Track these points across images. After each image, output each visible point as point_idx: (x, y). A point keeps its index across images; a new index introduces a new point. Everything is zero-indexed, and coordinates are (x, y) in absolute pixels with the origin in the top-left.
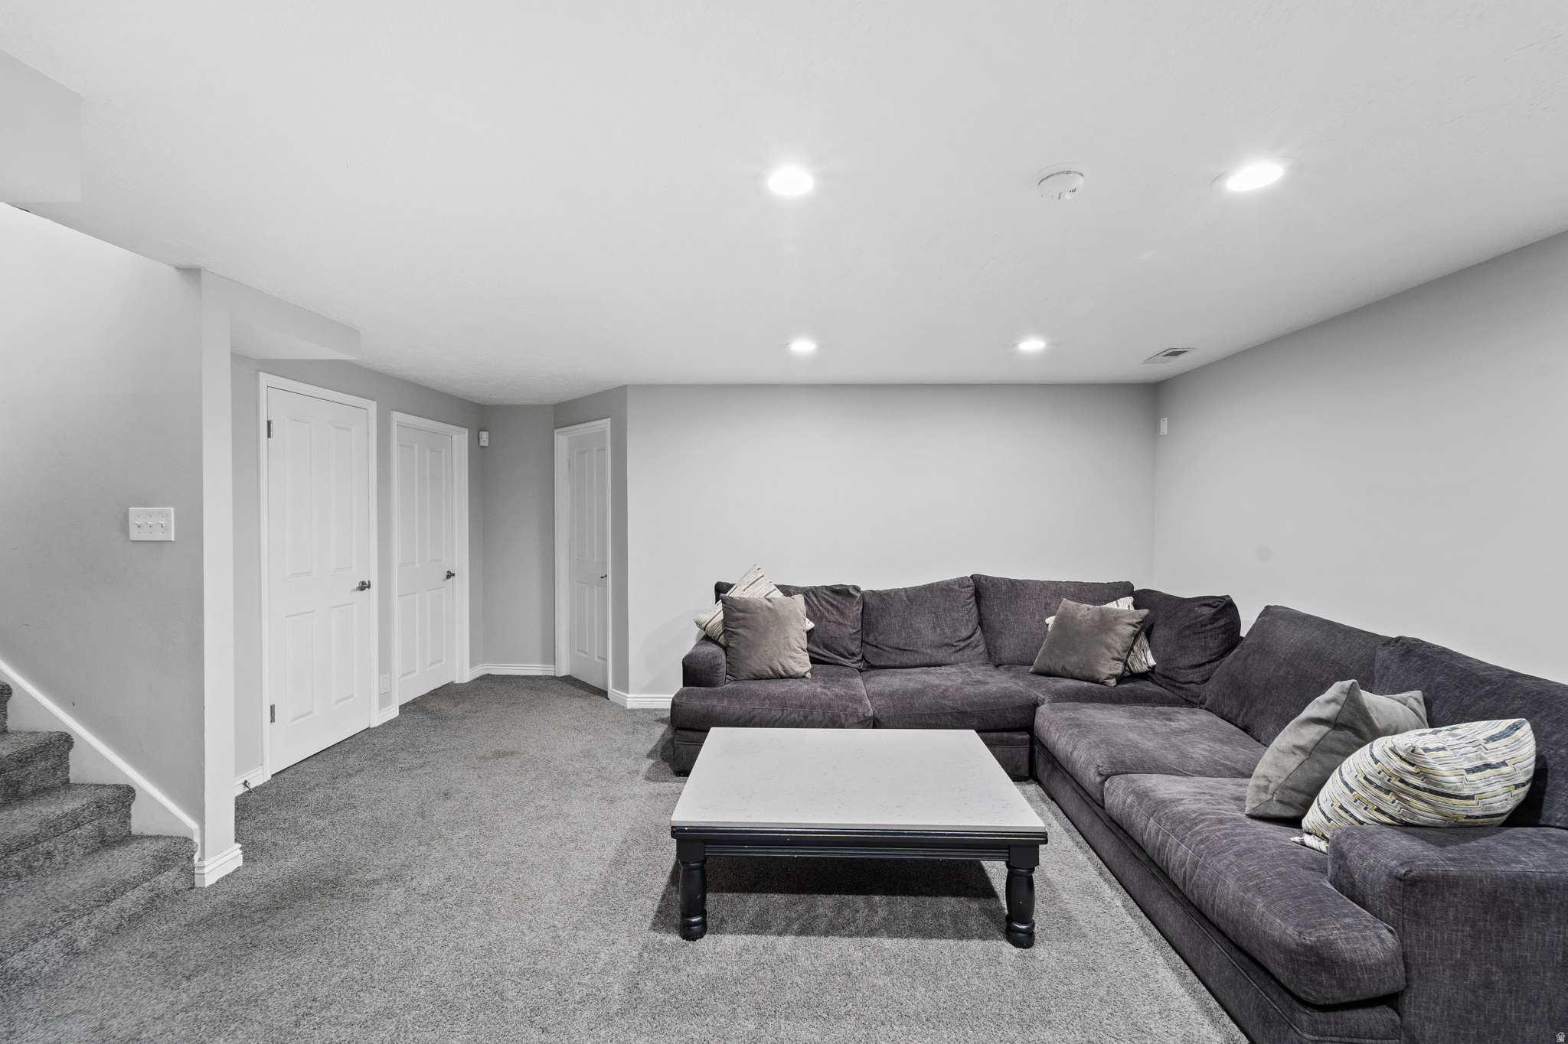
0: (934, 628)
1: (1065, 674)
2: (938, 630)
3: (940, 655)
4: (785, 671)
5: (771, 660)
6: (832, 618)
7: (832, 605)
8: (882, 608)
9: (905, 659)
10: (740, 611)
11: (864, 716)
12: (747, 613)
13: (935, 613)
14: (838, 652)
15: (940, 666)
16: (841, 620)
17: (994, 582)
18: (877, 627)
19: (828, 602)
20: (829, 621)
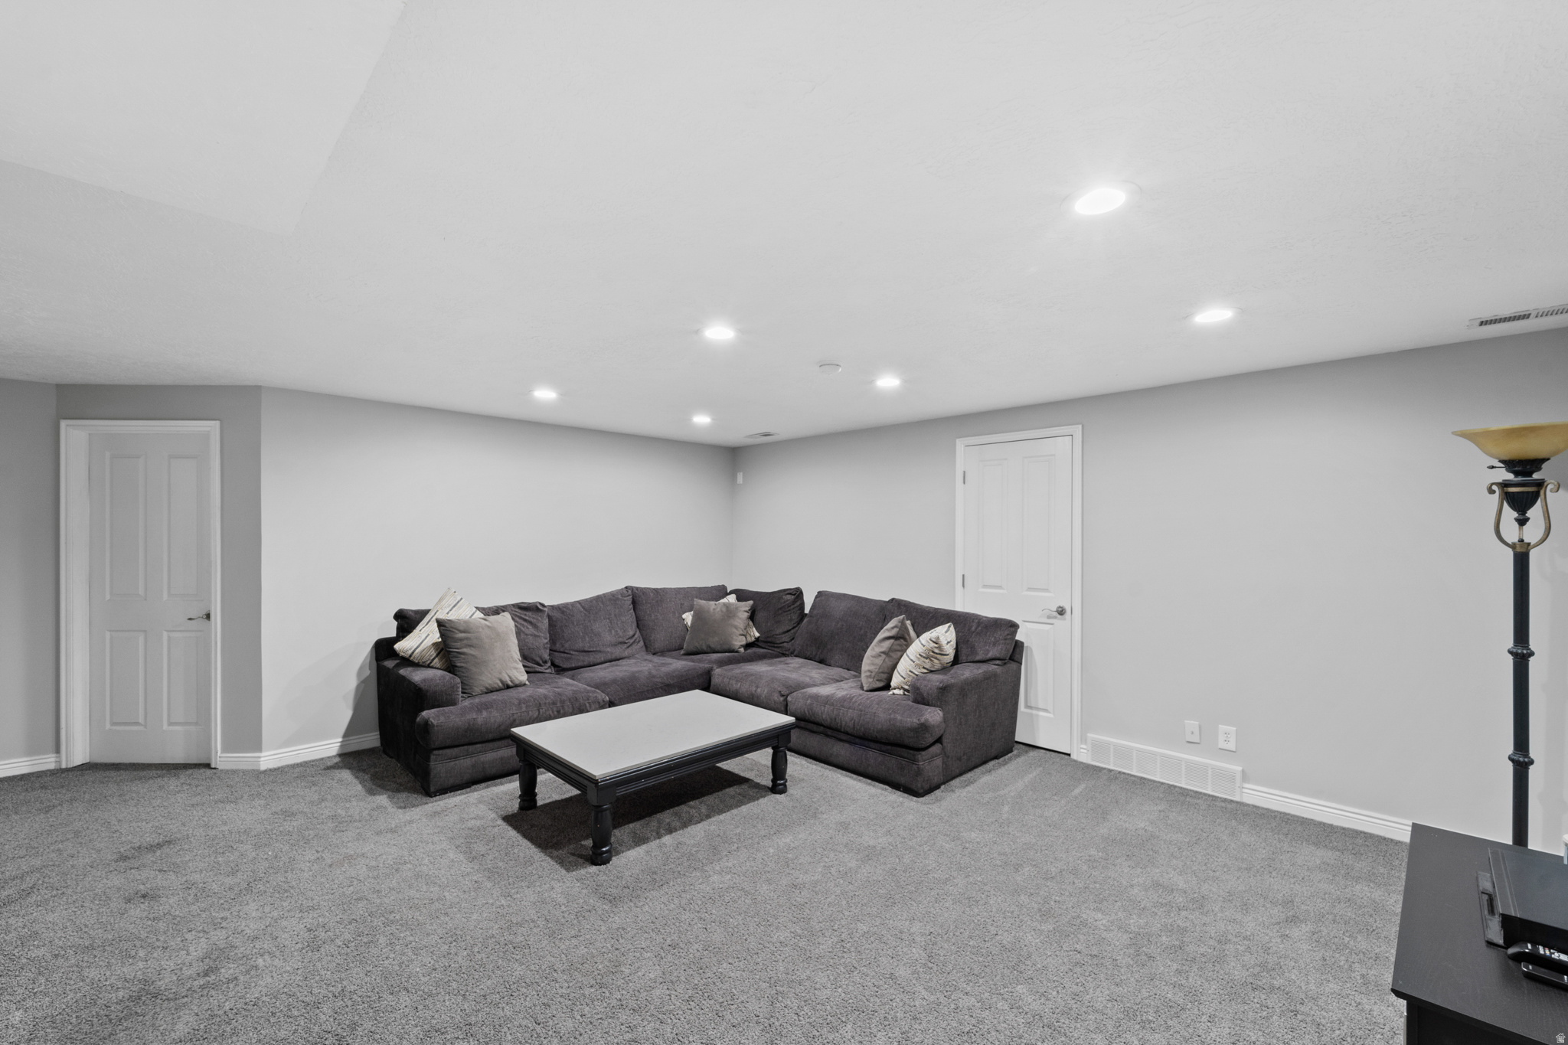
0: (610, 631)
1: (709, 650)
2: (613, 632)
3: (618, 651)
4: (511, 681)
5: (500, 673)
6: (528, 632)
7: (525, 620)
8: (565, 619)
9: (591, 658)
10: (464, 632)
11: (604, 701)
12: (469, 633)
13: (609, 619)
14: (535, 661)
15: (618, 660)
16: (536, 633)
17: (644, 591)
18: (563, 636)
19: (521, 618)
20: (527, 635)
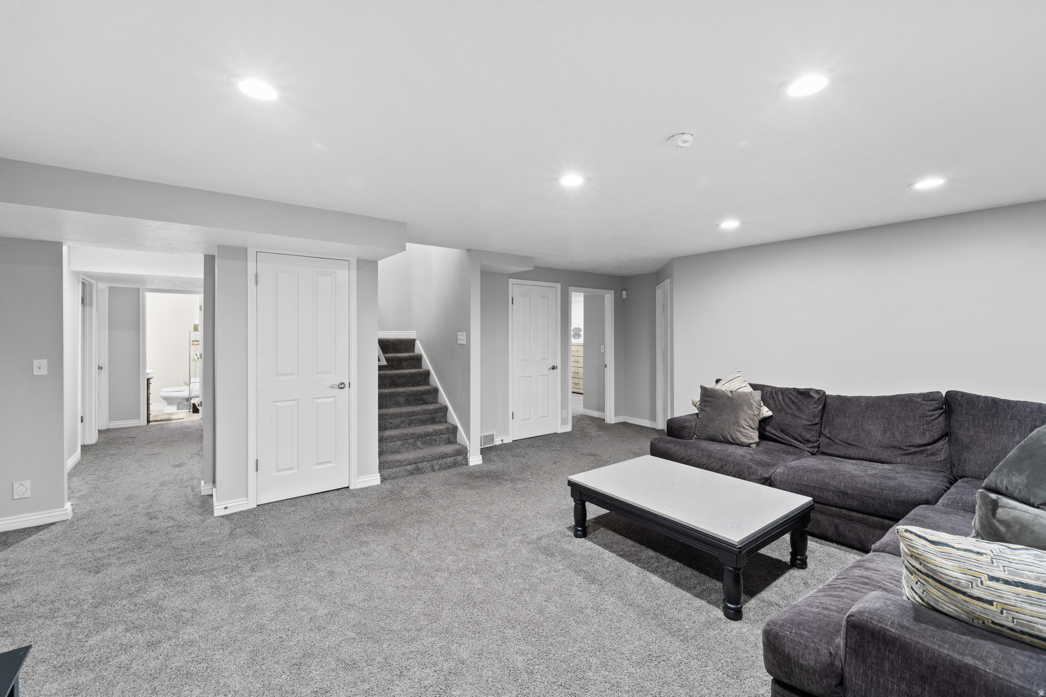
0: (885, 431)
2: (888, 434)
3: (885, 455)
5: (722, 430)
6: (789, 411)
7: (793, 402)
8: (840, 410)
9: (850, 452)
10: (710, 397)
11: (761, 475)
12: (713, 398)
13: (887, 419)
14: (793, 437)
15: (883, 463)
16: (797, 414)
17: (971, 401)
18: (833, 424)
19: (790, 399)
20: (787, 413)
